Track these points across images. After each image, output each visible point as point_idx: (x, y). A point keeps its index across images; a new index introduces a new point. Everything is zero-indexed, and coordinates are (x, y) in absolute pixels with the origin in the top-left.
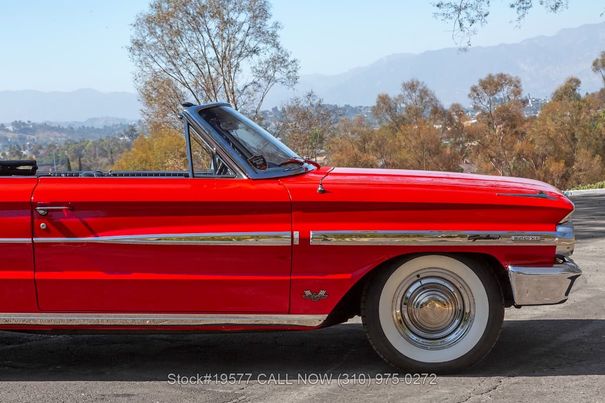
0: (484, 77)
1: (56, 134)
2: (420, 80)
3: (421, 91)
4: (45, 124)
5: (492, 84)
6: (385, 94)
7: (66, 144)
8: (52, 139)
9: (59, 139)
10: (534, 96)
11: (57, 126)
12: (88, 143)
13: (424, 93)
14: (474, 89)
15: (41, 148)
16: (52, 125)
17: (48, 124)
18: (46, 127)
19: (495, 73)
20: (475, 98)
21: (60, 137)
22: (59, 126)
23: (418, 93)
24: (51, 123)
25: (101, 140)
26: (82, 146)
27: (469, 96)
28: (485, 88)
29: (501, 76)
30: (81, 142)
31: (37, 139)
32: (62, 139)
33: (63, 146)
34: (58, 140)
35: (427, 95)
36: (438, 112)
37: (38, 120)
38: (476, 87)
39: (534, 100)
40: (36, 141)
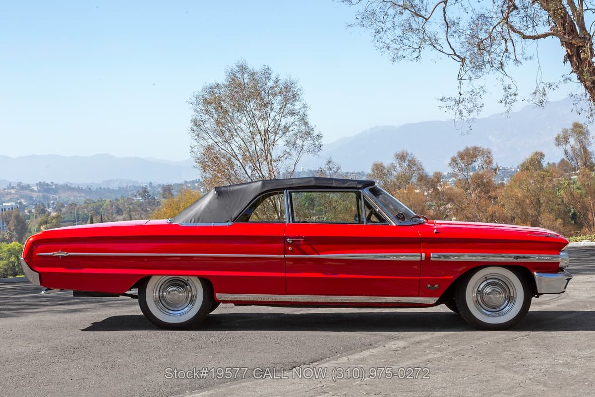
0: (462, 149)
1: (76, 193)
2: (409, 152)
3: (410, 161)
4: (67, 185)
5: (469, 155)
6: (380, 163)
7: (85, 203)
8: (72, 198)
9: (79, 198)
10: (501, 165)
11: (77, 187)
12: (105, 202)
13: (412, 163)
14: (454, 160)
15: (63, 206)
16: (73, 186)
17: (69, 185)
18: (67, 188)
19: (471, 145)
20: (454, 167)
21: (79, 197)
22: (79, 187)
23: (407, 163)
24: (72, 184)
25: (117, 200)
26: (100, 205)
27: (450, 164)
28: (462, 159)
29: (475, 149)
30: (99, 201)
31: (59, 198)
32: (81, 198)
33: (83, 204)
34: (77, 198)
35: (415, 165)
36: (423, 178)
37: (61, 182)
38: (455, 158)
39: (501, 168)
40: (58, 200)
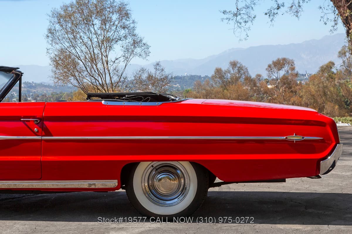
0: (275, 59)
1: (48, 89)
2: (239, 61)
3: (239, 67)
4: (42, 84)
5: (279, 64)
6: (219, 68)
7: (52, 94)
8: (45, 92)
9: (49, 92)
11: (48, 85)
12: (64, 94)
13: (240, 69)
14: (270, 66)
15: (38, 96)
16: (45, 84)
17: (43, 84)
18: (41, 85)
19: (281, 57)
20: (269, 71)
21: (49, 91)
22: (49, 85)
23: (237, 68)
24: (45, 83)
25: (72, 93)
26: (60, 96)
27: (267, 69)
28: (275, 66)
29: (284, 59)
30: (60, 93)
31: (37, 92)
32: (50, 92)
33: (50, 96)
34: (48, 92)
35: (242, 70)
36: (248, 79)
37: (38, 81)
38: (271, 65)
39: (309, 74)
40: (36, 93)
